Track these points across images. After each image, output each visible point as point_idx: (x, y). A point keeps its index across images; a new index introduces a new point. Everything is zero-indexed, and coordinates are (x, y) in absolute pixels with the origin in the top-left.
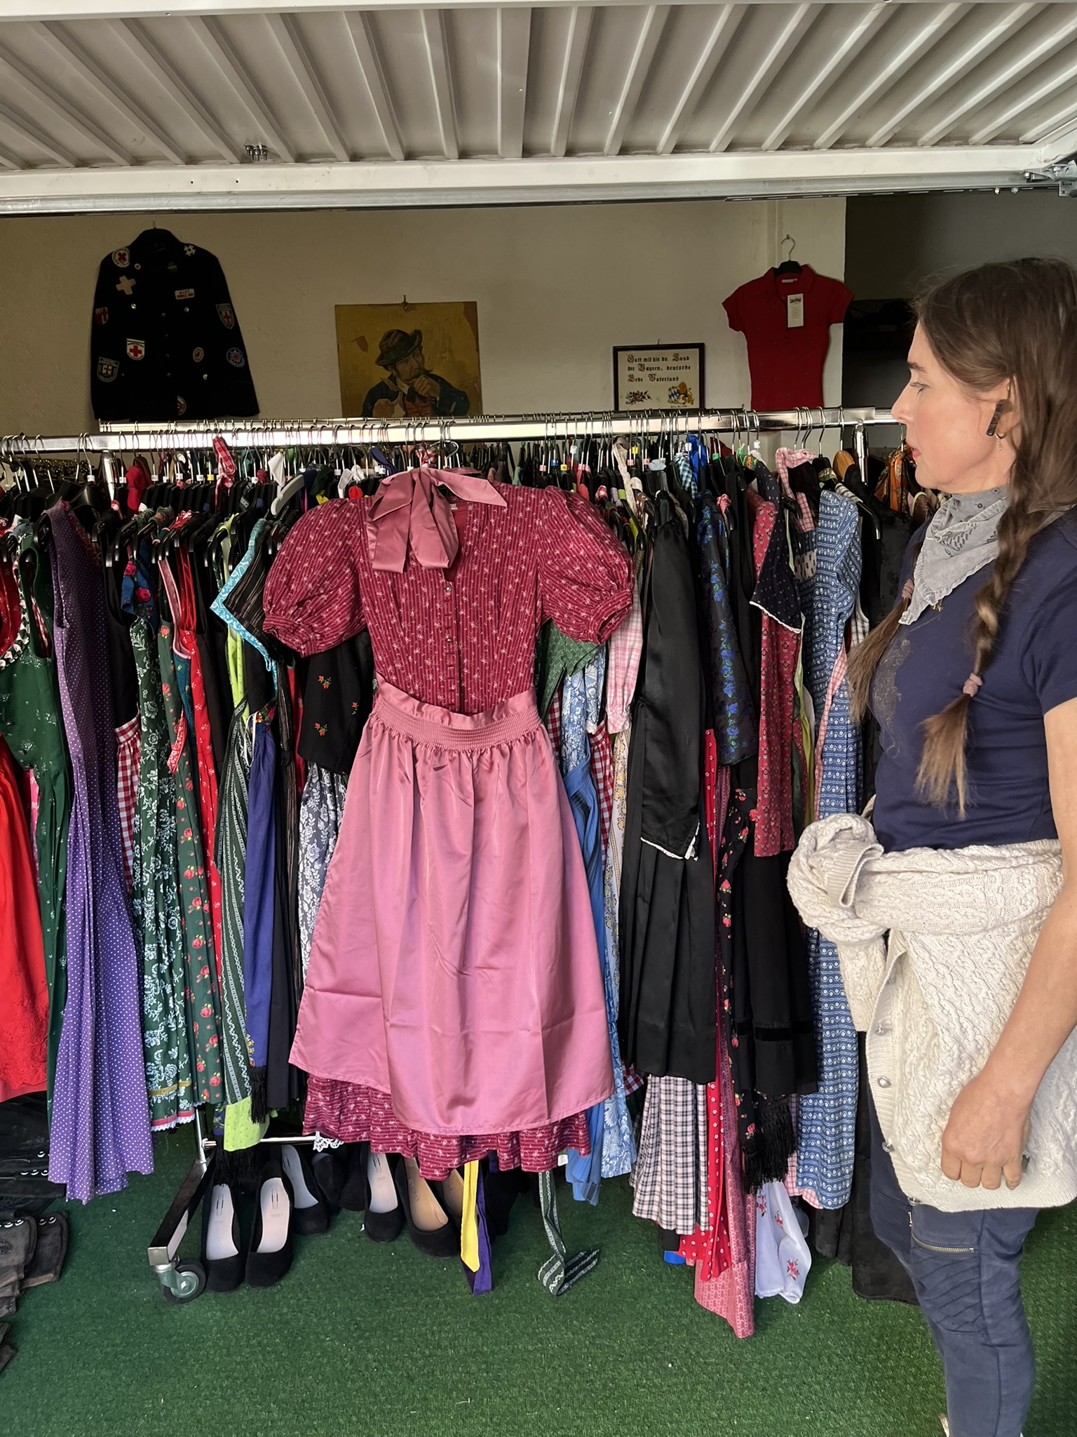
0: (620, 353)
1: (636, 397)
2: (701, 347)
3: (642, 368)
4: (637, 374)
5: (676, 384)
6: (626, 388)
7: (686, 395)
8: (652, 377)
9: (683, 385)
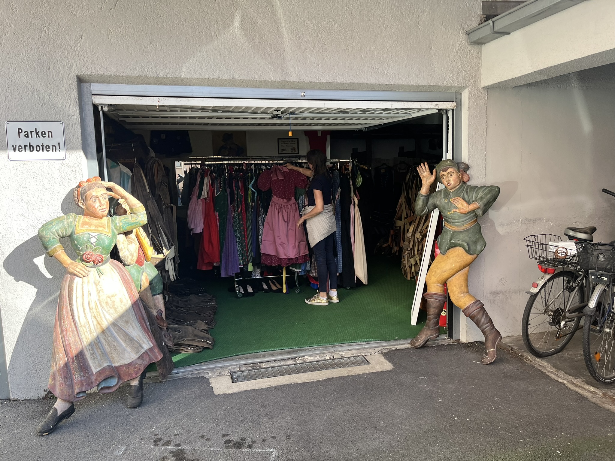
0: (279, 140)
1: (283, 150)
2: (298, 139)
3: (284, 144)
4: (283, 145)
5: (292, 147)
6: (281, 148)
7: (295, 150)
8: (287, 146)
9: (294, 148)
